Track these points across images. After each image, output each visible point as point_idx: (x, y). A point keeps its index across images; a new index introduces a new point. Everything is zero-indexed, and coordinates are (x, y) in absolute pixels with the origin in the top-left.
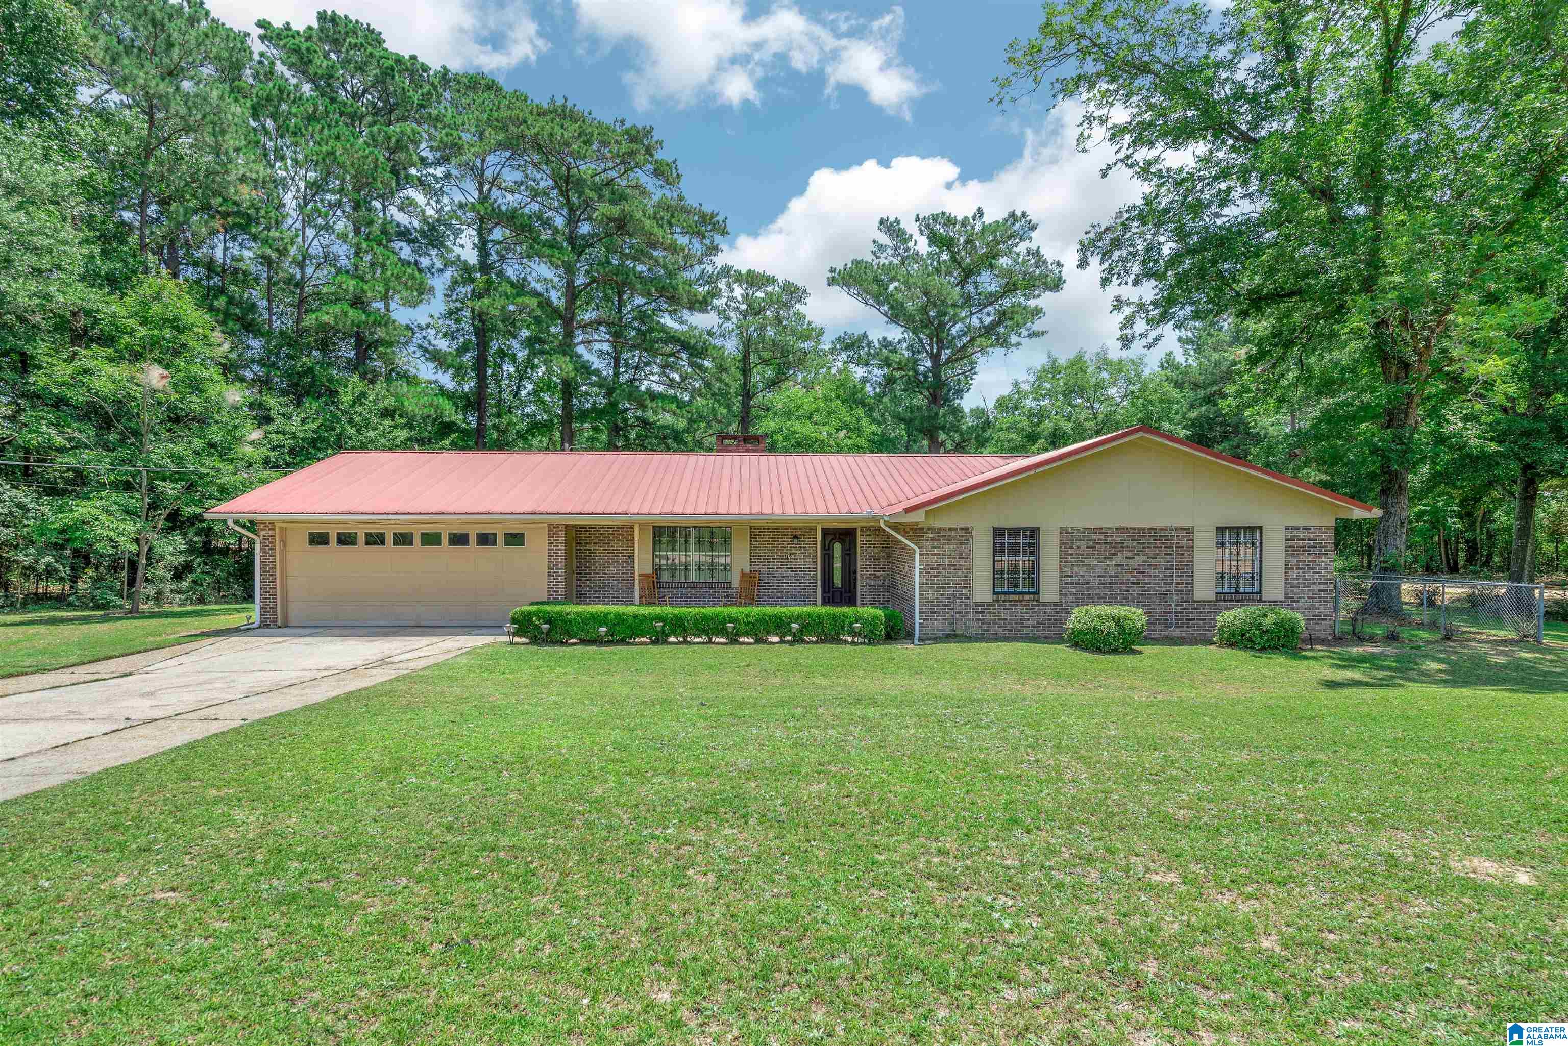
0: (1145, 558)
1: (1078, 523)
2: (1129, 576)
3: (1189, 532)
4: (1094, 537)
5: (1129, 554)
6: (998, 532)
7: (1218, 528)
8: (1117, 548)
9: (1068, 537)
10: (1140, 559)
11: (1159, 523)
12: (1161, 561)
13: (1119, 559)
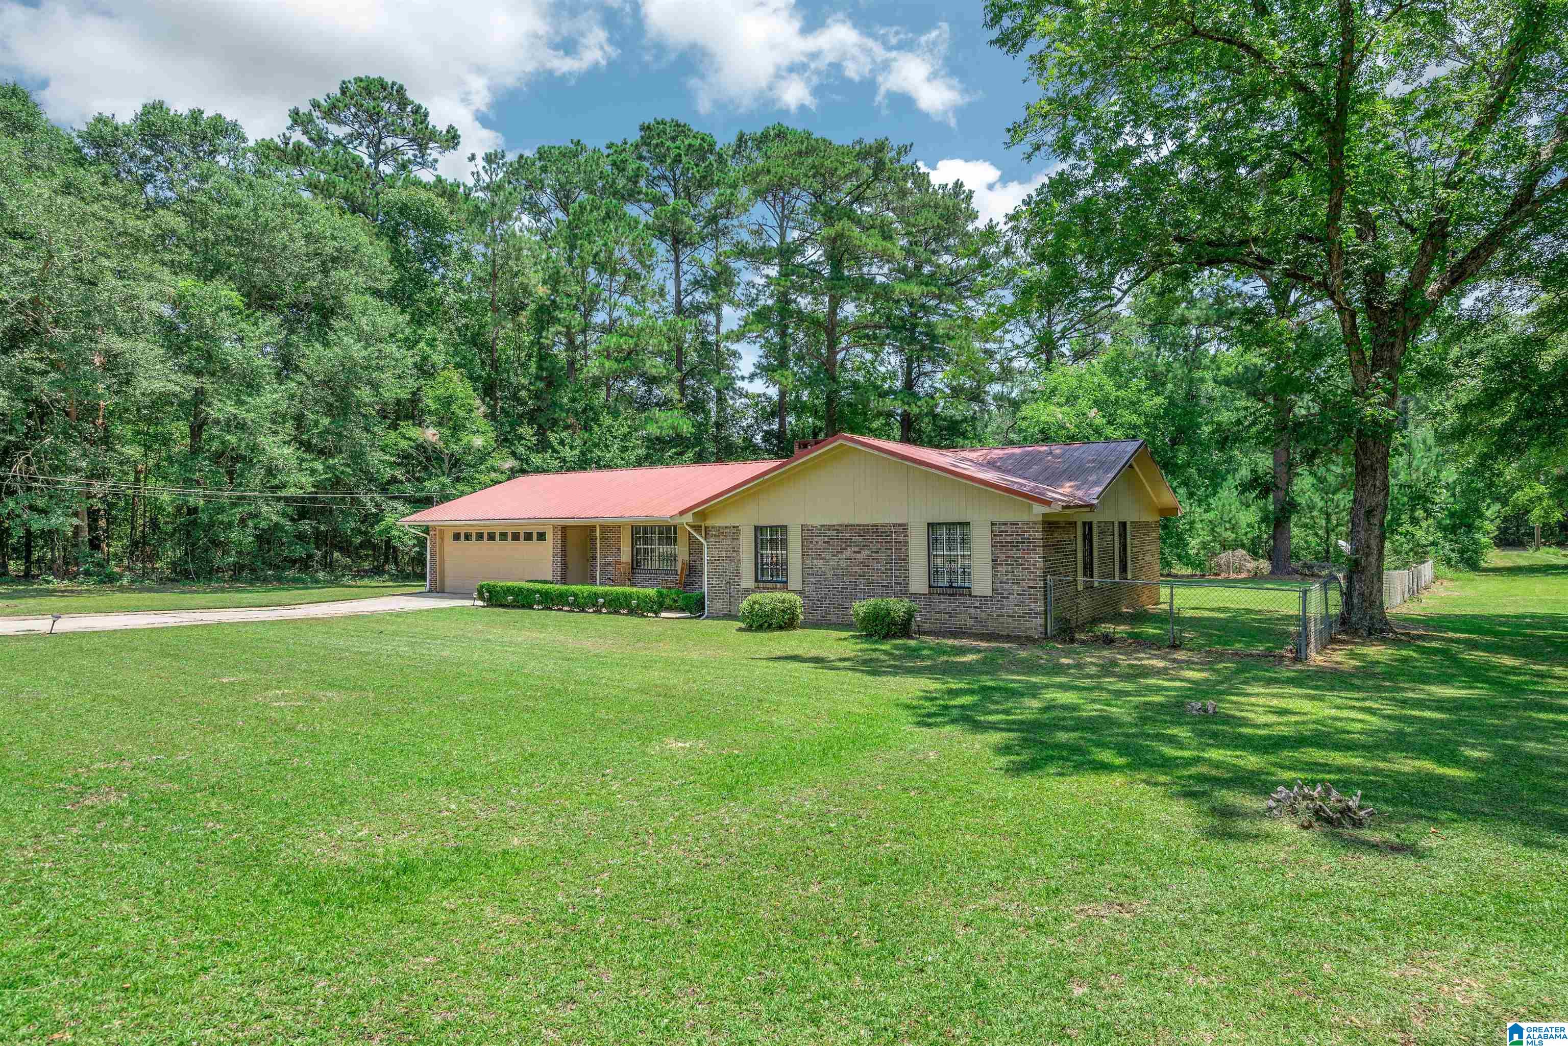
0: (868, 552)
1: (817, 521)
2: (856, 569)
3: (904, 527)
4: (829, 533)
5: (856, 549)
6: (758, 529)
7: (929, 524)
8: (847, 542)
9: (808, 533)
10: (866, 552)
11: (879, 519)
12: (883, 556)
13: (847, 553)
